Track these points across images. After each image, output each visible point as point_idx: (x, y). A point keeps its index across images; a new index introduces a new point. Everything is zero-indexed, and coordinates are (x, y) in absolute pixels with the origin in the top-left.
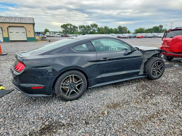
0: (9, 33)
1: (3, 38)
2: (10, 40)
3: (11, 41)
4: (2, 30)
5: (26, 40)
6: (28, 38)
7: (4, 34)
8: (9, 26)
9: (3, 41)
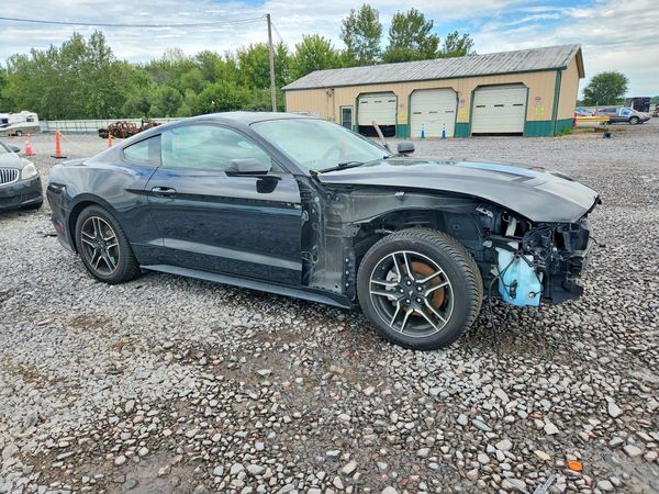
0: (475, 109)
1: (456, 124)
2: (474, 131)
3: (474, 135)
4: (458, 99)
5: (521, 130)
6: (527, 124)
7: (461, 111)
8: (480, 87)
9: (452, 135)
